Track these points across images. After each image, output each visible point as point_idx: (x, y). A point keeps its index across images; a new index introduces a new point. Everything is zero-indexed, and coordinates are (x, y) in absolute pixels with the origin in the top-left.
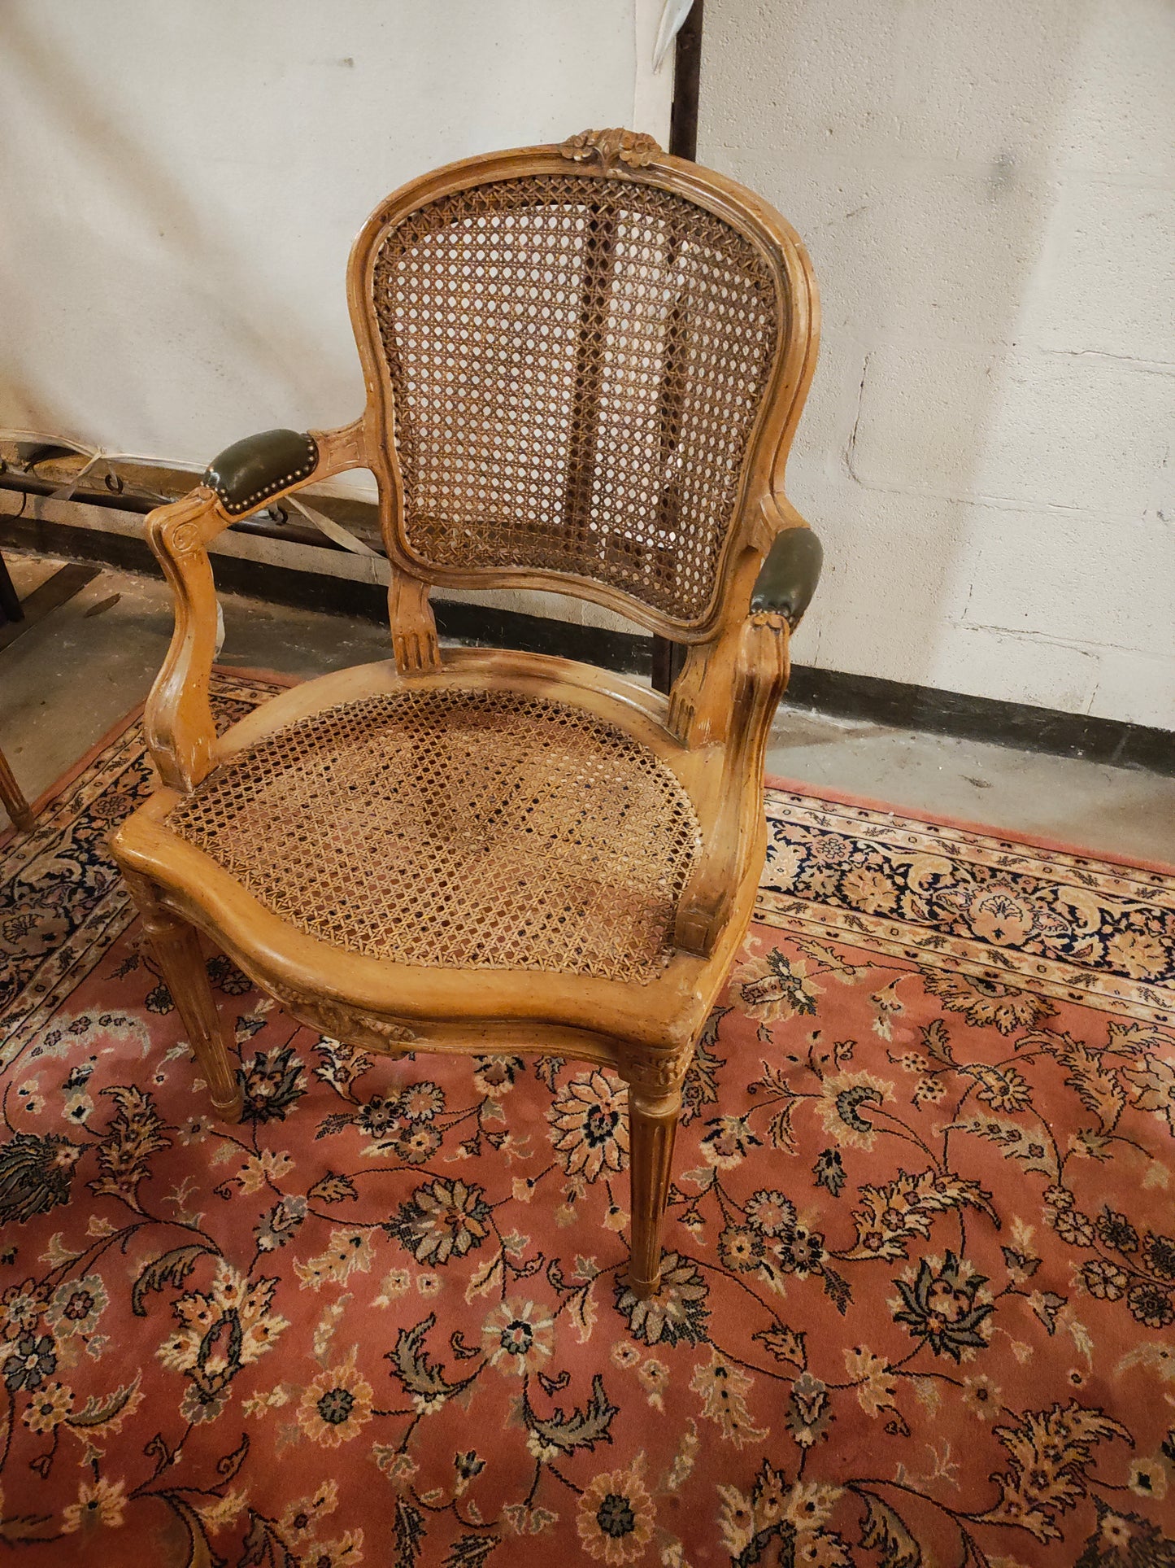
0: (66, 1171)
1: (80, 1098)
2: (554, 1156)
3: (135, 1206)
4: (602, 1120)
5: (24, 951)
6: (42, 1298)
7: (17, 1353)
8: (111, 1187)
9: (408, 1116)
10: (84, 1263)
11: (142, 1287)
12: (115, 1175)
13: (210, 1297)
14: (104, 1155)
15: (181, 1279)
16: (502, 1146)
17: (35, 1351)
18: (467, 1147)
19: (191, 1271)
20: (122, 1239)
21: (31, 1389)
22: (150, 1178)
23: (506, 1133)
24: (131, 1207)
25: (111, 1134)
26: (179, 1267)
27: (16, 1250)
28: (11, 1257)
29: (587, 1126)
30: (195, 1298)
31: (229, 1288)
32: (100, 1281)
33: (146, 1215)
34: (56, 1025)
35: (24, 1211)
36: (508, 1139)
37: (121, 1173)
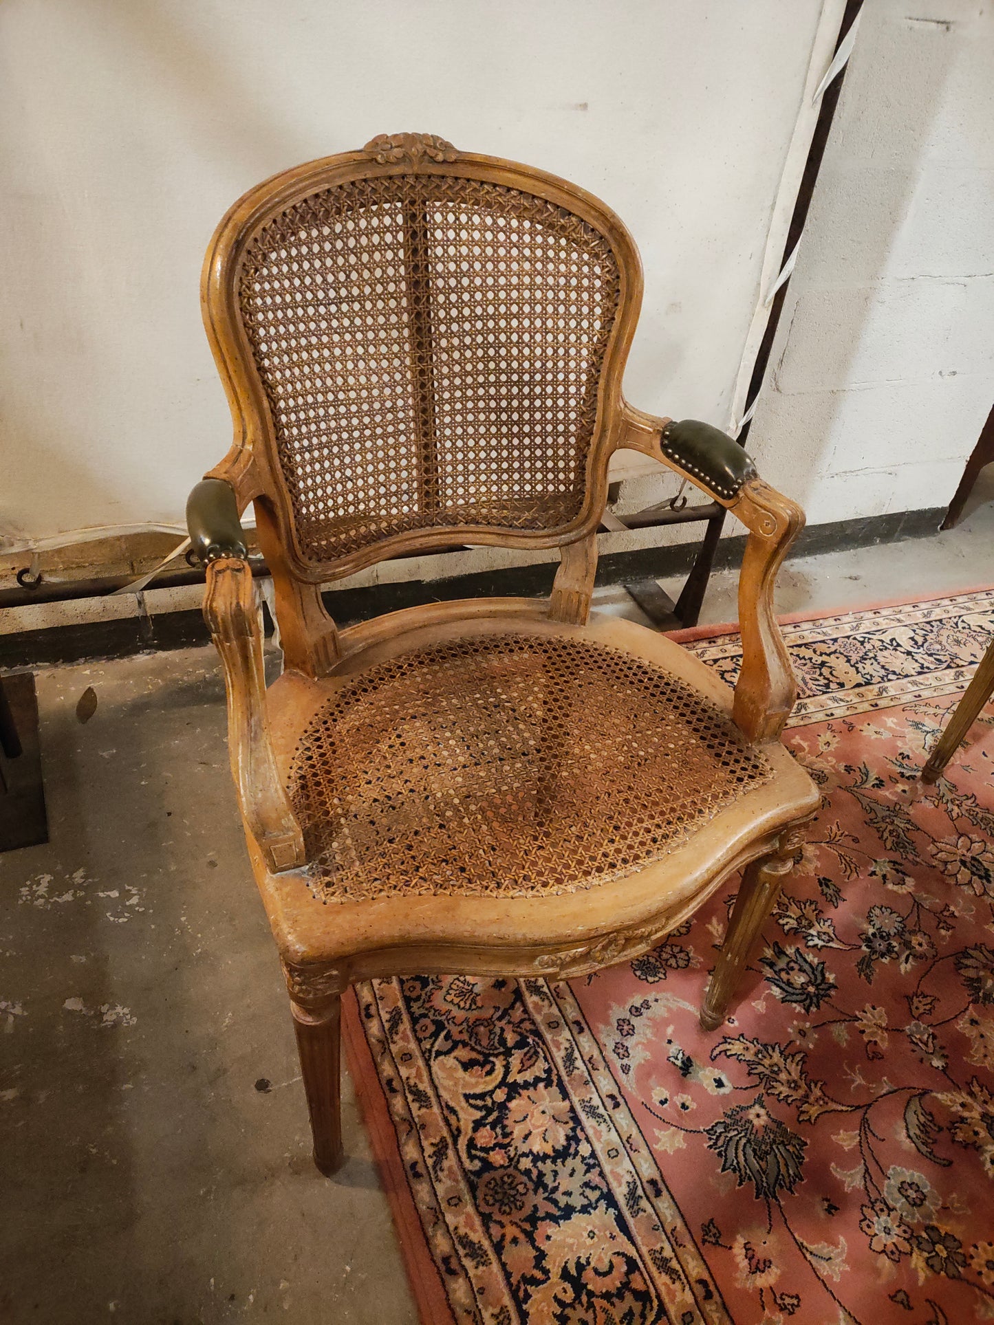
0: (774, 1126)
1: (705, 1076)
2: (983, 901)
3: (844, 1108)
4: (973, 865)
5: (497, 1008)
6: (886, 1211)
7: (926, 1255)
8: (814, 1111)
9: (892, 934)
10: (873, 1169)
11: (924, 1149)
12: (805, 1099)
13: (963, 1120)
14: (779, 1095)
15: (935, 1125)
16: (956, 914)
17: (934, 1244)
18: (943, 928)
19: (931, 1114)
20: (869, 1134)
21: (966, 1265)
22: (825, 1084)
23: (947, 905)
24: (842, 1111)
25: (762, 1079)
26: (922, 1119)
27: (827, 1200)
28: (829, 1206)
29: (973, 873)
30: (958, 1128)
31: (963, 1105)
32: (899, 1169)
33: (858, 1107)
34: (610, 1039)
35: (791, 1172)
36: (952, 908)
37: (807, 1096)
